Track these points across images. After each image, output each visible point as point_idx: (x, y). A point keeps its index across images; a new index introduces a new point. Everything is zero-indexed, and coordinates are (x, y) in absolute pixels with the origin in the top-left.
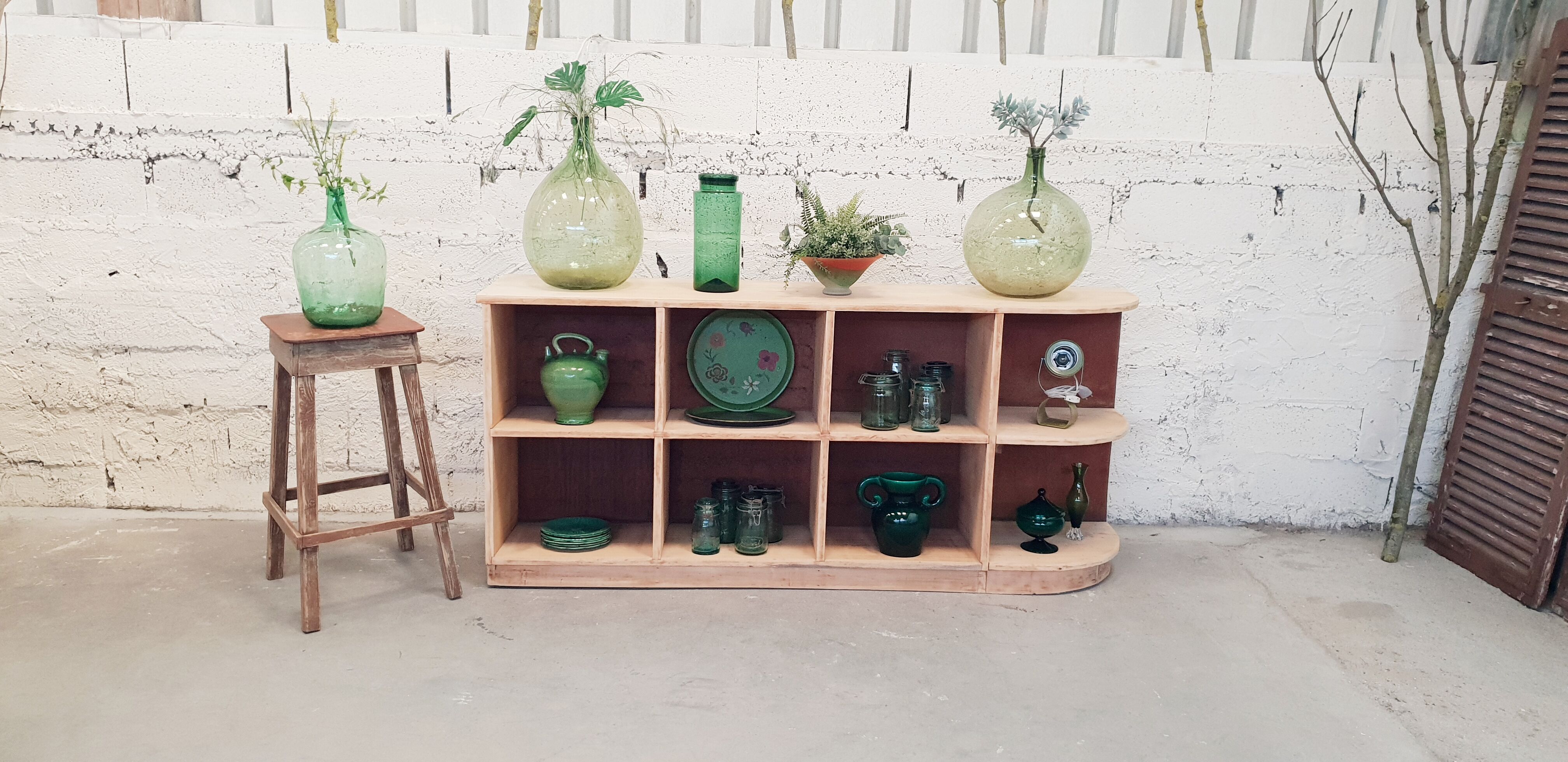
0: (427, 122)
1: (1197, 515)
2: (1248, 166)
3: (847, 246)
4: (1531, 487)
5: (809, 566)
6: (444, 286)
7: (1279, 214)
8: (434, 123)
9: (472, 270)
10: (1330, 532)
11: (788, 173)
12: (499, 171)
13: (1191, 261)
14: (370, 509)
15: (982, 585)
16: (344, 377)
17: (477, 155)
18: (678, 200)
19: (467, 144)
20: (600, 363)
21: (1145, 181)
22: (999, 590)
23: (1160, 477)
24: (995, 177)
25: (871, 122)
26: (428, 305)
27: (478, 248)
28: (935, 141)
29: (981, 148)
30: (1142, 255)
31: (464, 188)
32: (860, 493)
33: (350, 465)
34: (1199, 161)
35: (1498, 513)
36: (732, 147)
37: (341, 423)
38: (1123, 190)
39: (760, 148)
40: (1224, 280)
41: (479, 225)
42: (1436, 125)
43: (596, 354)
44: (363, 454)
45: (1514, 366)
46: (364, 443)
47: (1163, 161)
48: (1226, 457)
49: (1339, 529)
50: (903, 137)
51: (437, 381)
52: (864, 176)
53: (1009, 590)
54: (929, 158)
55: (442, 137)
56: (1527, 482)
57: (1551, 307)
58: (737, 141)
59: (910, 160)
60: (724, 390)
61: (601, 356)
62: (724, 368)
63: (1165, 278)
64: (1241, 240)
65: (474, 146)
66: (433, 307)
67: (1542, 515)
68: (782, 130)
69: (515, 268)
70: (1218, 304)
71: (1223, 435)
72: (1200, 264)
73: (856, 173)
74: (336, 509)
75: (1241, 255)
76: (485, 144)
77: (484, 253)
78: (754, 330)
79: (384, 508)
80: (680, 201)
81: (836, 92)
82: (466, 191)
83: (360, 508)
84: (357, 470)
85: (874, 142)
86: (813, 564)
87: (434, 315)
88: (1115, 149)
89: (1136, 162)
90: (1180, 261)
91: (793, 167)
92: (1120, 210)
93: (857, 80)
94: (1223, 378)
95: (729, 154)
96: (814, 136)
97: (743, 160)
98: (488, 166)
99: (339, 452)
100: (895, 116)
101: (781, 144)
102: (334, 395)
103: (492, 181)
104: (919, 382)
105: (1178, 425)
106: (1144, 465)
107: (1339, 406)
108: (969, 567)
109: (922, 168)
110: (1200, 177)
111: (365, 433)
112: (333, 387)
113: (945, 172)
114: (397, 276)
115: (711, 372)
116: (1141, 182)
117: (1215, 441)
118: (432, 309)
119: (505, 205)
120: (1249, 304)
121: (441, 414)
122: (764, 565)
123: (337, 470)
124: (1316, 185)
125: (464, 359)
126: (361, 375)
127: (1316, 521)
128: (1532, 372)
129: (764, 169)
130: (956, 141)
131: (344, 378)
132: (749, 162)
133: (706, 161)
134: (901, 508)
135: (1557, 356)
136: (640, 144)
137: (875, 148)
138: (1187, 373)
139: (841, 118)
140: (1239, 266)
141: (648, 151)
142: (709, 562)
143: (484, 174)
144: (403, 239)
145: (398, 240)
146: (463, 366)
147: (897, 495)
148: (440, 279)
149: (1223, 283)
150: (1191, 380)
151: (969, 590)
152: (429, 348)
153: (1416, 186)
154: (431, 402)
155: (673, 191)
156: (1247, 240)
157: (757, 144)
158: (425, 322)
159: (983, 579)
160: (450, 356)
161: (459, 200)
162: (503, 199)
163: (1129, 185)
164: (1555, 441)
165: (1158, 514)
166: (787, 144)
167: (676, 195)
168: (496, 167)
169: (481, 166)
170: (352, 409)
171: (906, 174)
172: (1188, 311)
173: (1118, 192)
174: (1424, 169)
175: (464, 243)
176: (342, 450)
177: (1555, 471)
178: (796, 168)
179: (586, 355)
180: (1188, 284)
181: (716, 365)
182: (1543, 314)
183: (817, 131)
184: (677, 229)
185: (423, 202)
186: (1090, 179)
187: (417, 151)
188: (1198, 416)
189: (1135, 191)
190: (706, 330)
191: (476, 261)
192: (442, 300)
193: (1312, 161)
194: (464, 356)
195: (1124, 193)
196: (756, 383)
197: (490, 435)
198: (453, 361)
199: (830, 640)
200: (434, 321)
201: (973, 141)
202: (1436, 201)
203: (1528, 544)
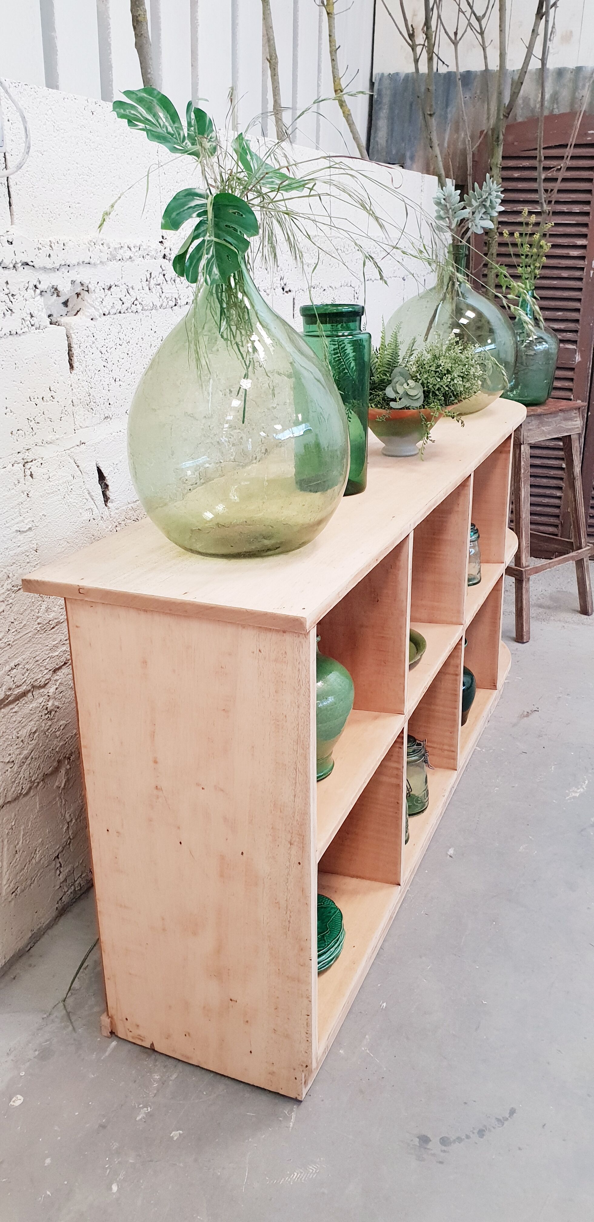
67: (559, 497)
108: (495, 697)
203: (552, 520)
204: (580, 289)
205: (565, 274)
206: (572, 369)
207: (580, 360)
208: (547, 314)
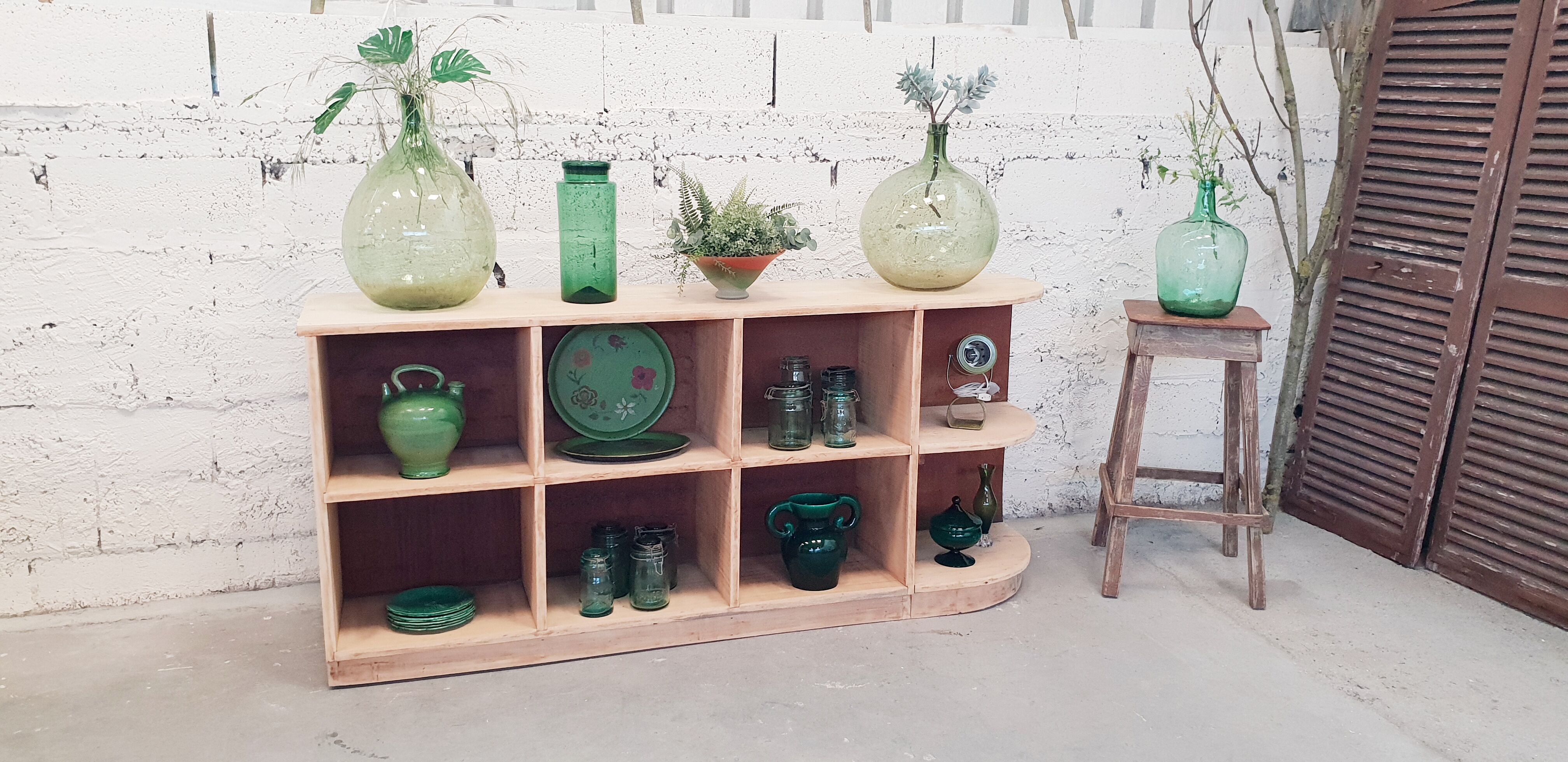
0: (186, 106)
1: (1073, 503)
2: (1116, 139)
3: (754, 242)
4: (1397, 448)
5: (722, 615)
6: (219, 313)
7: (1146, 187)
8: (196, 107)
9: (256, 291)
10: (1196, 507)
11: (644, 158)
12: (285, 166)
13: (1064, 240)
14: (134, 601)
15: (907, 611)
16: (88, 437)
17: (256, 147)
18: (515, 193)
19: (242, 133)
20: (454, 399)
21: (1019, 157)
22: (924, 614)
23: (1037, 467)
24: (868, 157)
25: (735, 97)
26: (199, 338)
27: (263, 262)
28: (805, 119)
29: (853, 126)
30: (1017, 237)
31: (241, 189)
32: (769, 522)
33: (103, 548)
34: (1070, 134)
35: (1362, 475)
36: (577, 128)
37: (87, 496)
38: (997, 167)
39: (610, 129)
40: (1096, 259)
41: (262, 234)
42: (1286, 93)
43: (448, 388)
44: (120, 532)
45: (1370, 329)
46: (122, 518)
47: (1035, 135)
48: (1098, 441)
49: (1203, 503)
50: (771, 115)
51: (216, 432)
52: (729, 159)
53: (935, 612)
54: (800, 138)
55: (208, 124)
56: (1392, 444)
57: (1404, 270)
58: (584, 121)
59: (780, 141)
60: (594, 417)
61: (455, 390)
62: (592, 391)
63: (1039, 260)
64: (1111, 216)
65: (252, 135)
66: (206, 340)
67: (1412, 475)
68: (635, 108)
69: (312, 285)
70: (1090, 283)
71: (1096, 418)
72: (1073, 243)
73: (721, 156)
74: (85, 605)
75: (1112, 231)
76: (266, 132)
77: (270, 268)
78: (625, 344)
79: (153, 597)
80: (518, 194)
81: (694, 63)
82: (243, 192)
83: (120, 599)
84: (113, 552)
85: (740, 120)
86: (726, 611)
87: (208, 351)
88: (989, 124)
89: (1009, 138)
90: (1054, 241)
91: (649, 151)
92: (994, 189)
93: (717, 49)
94: (1096, 360)
95: (574, 137)
96: (672, 114)
97: (590, 143)
98: (271, 160)
99: (86, 533)
100: (761, 91)
101: (635, 124)
102: (76, 461)
103: (277, 177)
104: (832, 392)
105: (1053, 412)
106: (1021, 456)
107: (1201, 380)
108: (895, 592)
109: (792, 150)
110: (1071, 151)
111: (121, 506)
112: (73, 451)
113: (817, 153)
114: (155, 303)
115: (577, 396)
116: (1014, 159)
117: (1089, 425)
118: (205, 343)
119: (295, 207)
120: (1119, 282)
121: (223, 473)
122: (671, 620)
123: (84, 555)
124: (1179, 156)
125: (249, 402)
126: (112, 433)
127: (1182, 497)
128: (1390, 335)
129: (615, 153)
130: (827, 118)
131: (87, 439)
132: (597, 145)
133: (546, 146)
134: (816, 535)
135: (1415, 319)
136: (465, 126)
137: (740, 127)
138: (1061, 358)
139: (701, 93)
140: (1110, 243)
141: (475, 135)
142: (606, 626)
143: (266, 170)
144: (161, 256)
145: (154, 257)
146: (249, 410)
147: (809, 520)
148: (214, 304)
149: (1095, 262)
150: (1065, 364)
151: (893, 618)
152: (204, 392)
153: (1268, 154)
154: (209, 459)
155: (508, 182)
156: (1116, 215)
157: (607, 124)
158: (197, 360)
159: (907, 604)
160: (231, 400)
161: (235, 204)
162: (293, 200)
163: (1002, 162)
164: (1421, 401)
165: (1036, 506)
166: (641, 124)
167: (511, 187)
168: (282, 161)
169: (263, 159)
170: (102, 476)
171: (775, 156)
172: (1062, 293)
173: (993, 170)
174: (1274, 137)
175: (244, 257)
176: (90, 529)
177: (1423, 432)
178: (653, 151)
179: (436, 390)
180: (1062, 264)
181: (582, 387)
182: (1398, 278)
183: (675, 108)
184: (515, 228)
185: (186, 208)
186: (965, 156)
187: (174, 143)
188: (1072, 401)
189: (1009, 168)
190: (569, 348)
191: (261, 279)
192: (217, 330)
193: (1175, 132)
194: (250, 399)
195: (998, 171)
196: (631, 405)
197: (323, 501)
198: (235, 406)
199: (773, 703)
200: (210, 358)
201: (845, 119)
202: (1284, 168)
204: (1474, 192)
205: (1458, 170)
206: (1450, 300)
207: (1462, 288)
208: (1431, 222)
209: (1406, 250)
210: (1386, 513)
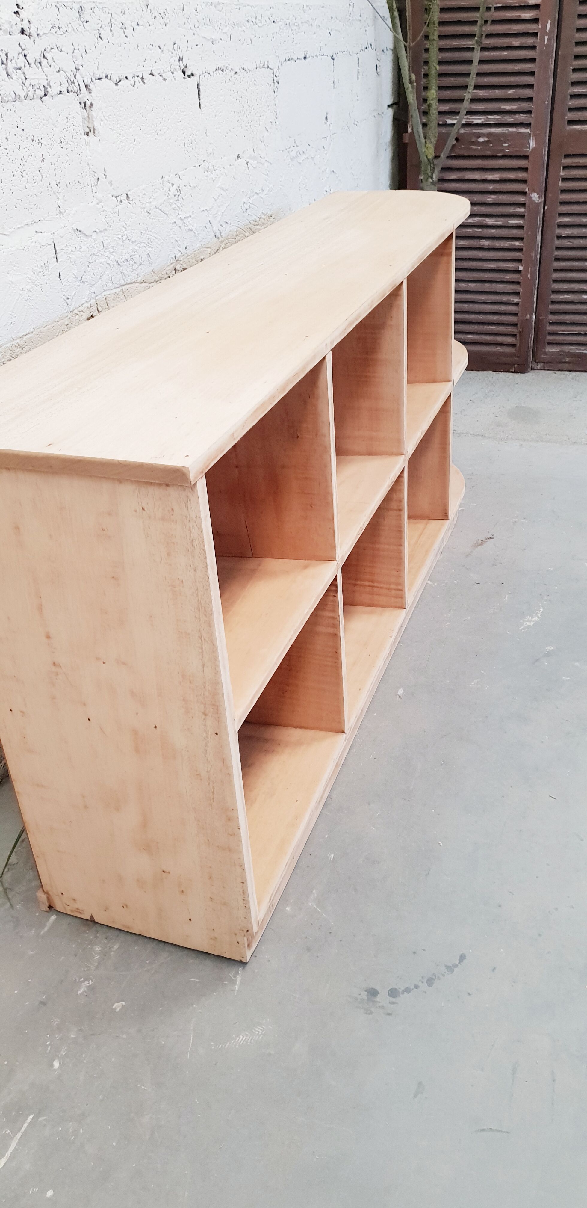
4: (500, 287)
5: (405, 619)
11: (71, 87)
29: (205, 23)
35: (473, 317)
38: (277, 73)
47: (290, 31)
56: (494, 285)
57: (481, 140)
59: (162, 49)
64: (320, 122)
67: (517, 304)
73: (127, 78)
75: (326, 138)
91: (74, 76)
96: (81, 10)
97: (22, 67)
109: (171, 62)
116: (285, 62)
129: (47, 83)
135: (498, 179)
137: (135, 29)
153: (371, 45)
156: (326, 121)
164: (515, 245)
166: (61, 28)
171: (162, 73)
173: (276, 76)
177: (521, 268)
182: (476, 147)
189: (281, 74)
203: (509, 329)
204: (533, 60)
205: (516, 42)
206: (526, 157)
207: (535, 146)
208: (498, 93)
209: (479, 121)
210: (500, 339)
